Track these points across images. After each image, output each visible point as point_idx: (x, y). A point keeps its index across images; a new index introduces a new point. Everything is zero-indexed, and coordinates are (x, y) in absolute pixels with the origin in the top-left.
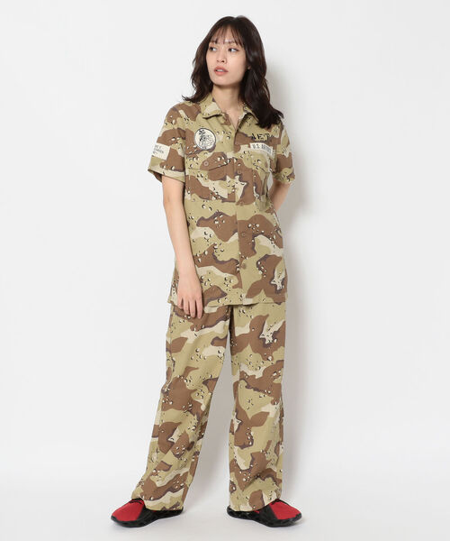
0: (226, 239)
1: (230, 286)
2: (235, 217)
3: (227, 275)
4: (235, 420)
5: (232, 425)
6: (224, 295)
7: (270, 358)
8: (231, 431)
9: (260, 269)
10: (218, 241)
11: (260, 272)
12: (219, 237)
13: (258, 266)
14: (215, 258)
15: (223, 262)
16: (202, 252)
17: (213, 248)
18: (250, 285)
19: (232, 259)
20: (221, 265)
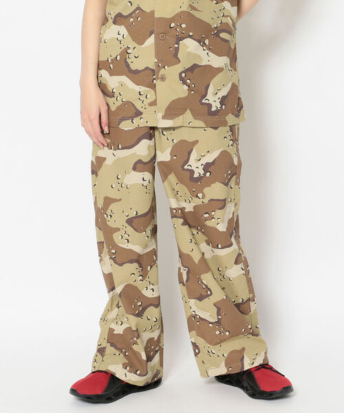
0: (141, 42)
1: (147, 102)
2: (153, 12)
3: (142, 89)
4: (182, 268)
5: (180, 275)
6: (138, 114)
7: (200, 195)
8: (181, 282)
9: (185, 82)
10: (132, 44)
11: (186, 87)
12: (134, 39)
13: (181, 79)
14: (128, 66)
15: (137, 72)
16: (114, 57)
17: (125, 52)
18: (169, 102)
19: (147, 68)
20: (134, 75)
